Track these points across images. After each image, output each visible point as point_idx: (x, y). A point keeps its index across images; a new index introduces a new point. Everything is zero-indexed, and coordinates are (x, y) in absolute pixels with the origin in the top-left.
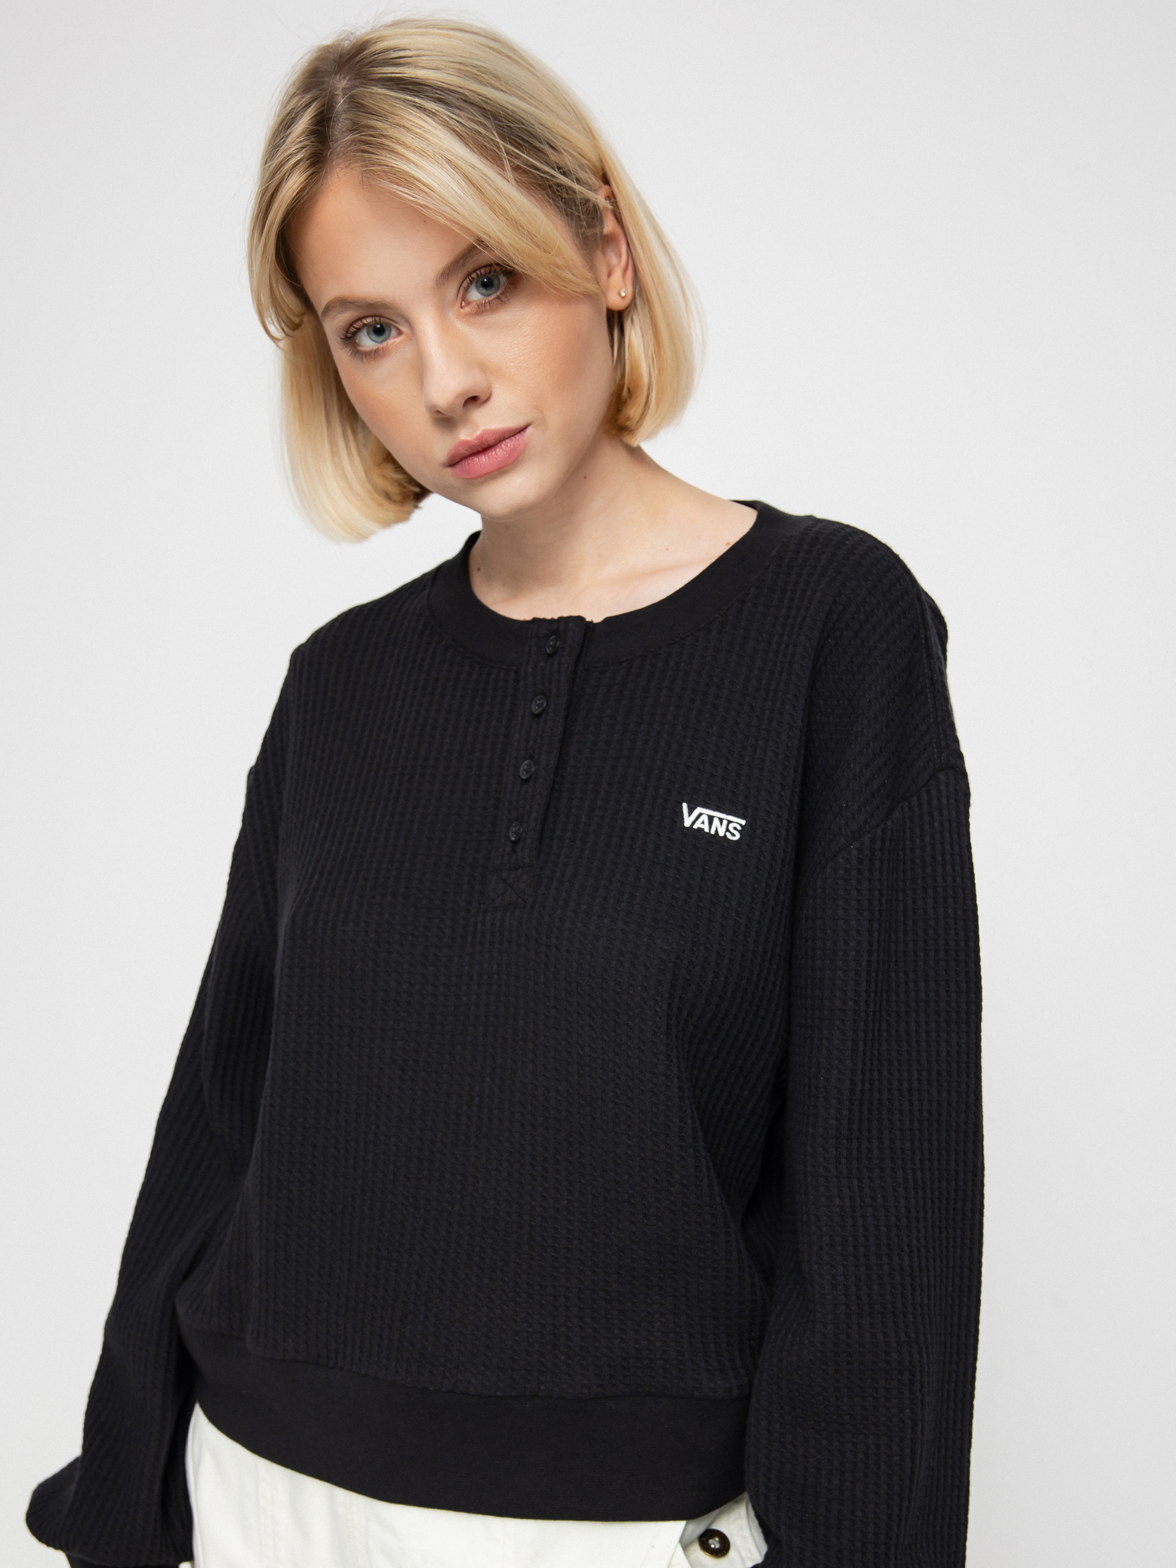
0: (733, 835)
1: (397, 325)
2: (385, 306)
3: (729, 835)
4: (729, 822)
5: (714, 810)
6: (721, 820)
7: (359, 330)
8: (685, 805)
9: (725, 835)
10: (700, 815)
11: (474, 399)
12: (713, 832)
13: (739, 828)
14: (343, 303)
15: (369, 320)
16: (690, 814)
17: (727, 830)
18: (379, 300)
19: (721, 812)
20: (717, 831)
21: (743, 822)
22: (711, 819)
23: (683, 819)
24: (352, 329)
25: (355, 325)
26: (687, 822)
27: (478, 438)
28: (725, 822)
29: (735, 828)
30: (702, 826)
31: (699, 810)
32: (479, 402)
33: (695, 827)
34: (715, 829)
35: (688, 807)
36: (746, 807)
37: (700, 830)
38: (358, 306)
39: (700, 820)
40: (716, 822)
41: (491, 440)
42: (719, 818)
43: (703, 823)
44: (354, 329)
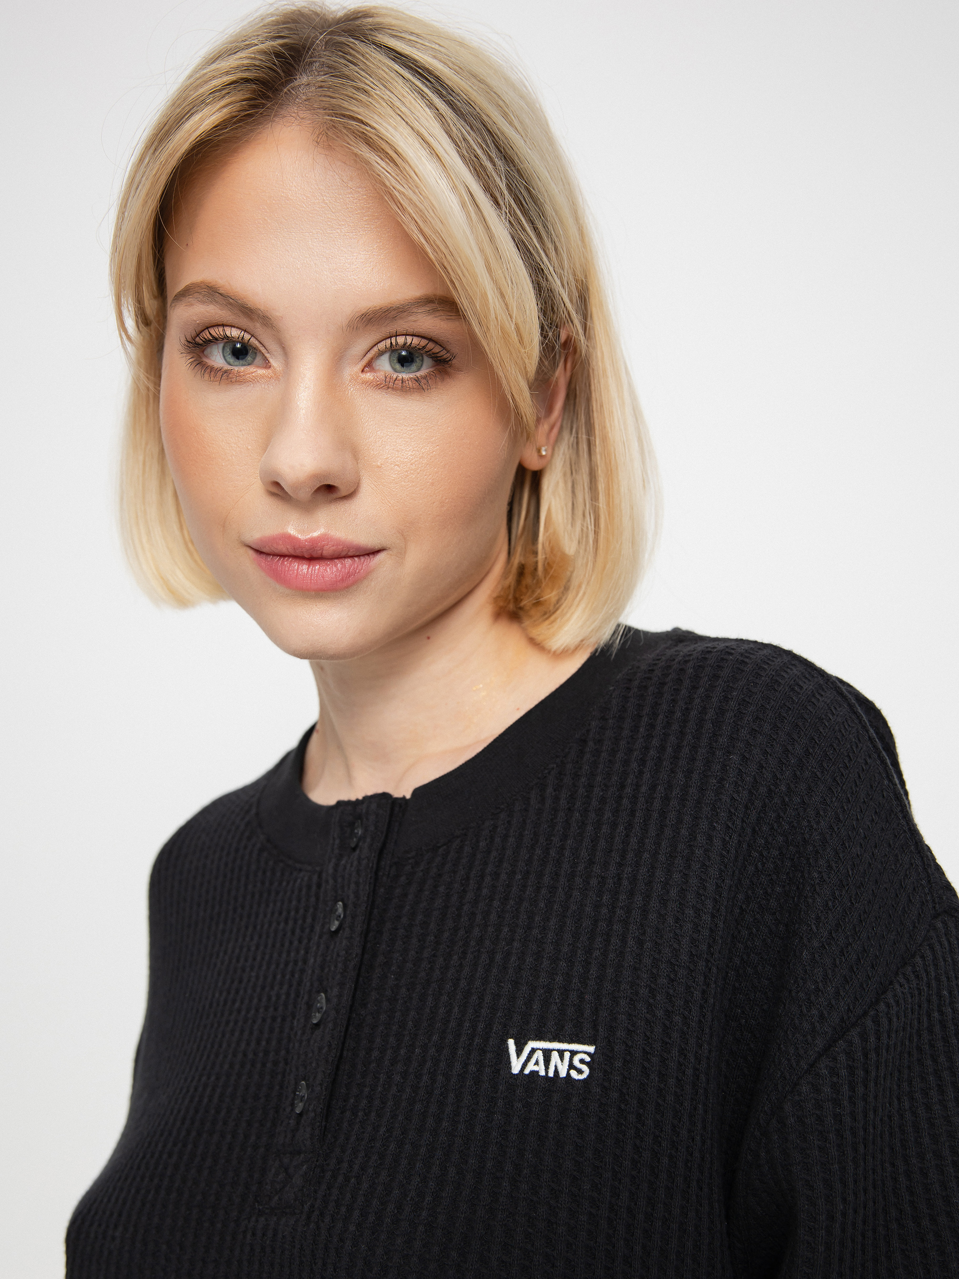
0: (580, 1072)
1: (267, 355)
2: (266, 320)
3: (574, 1074)
4: (573, 1053)
5: (550, 1041)
6: (561, 1053)
7: (215, 340)
8: (511, 1043)
9: (568, 1074)
10: (533, 1051)
11: (329, 488)
12: (551, 1074)
13: (588, 1059)
14: (211, 292)
15: (235, 333)
16: (519, 1052)
17: (571, 1066)
18: (262, 308)
19: (560, 1041)
20: (556, 1071)
21: (591, 1049)
22: (547, 1054)
23: (510, 1063)
24: (206, 335)
25: (212, 331)
26: (516, 1068)
27: (313, 541)
28: (567, 1055)
29: (582, 1061)
30: (536, 1068)
31: (531, 1044)
32: (335, 496)
33: (527, 1071)
34: (554, 1068)
35: (516, 1044)
36: (595, 1027)
37: (534, 1073)
38: (231, 304)
39: (533, 1060)
40: (555, 1056)
41: (328, 550)
42: (558, 1051)
43: (537, 1063)
44: (209, 335)
